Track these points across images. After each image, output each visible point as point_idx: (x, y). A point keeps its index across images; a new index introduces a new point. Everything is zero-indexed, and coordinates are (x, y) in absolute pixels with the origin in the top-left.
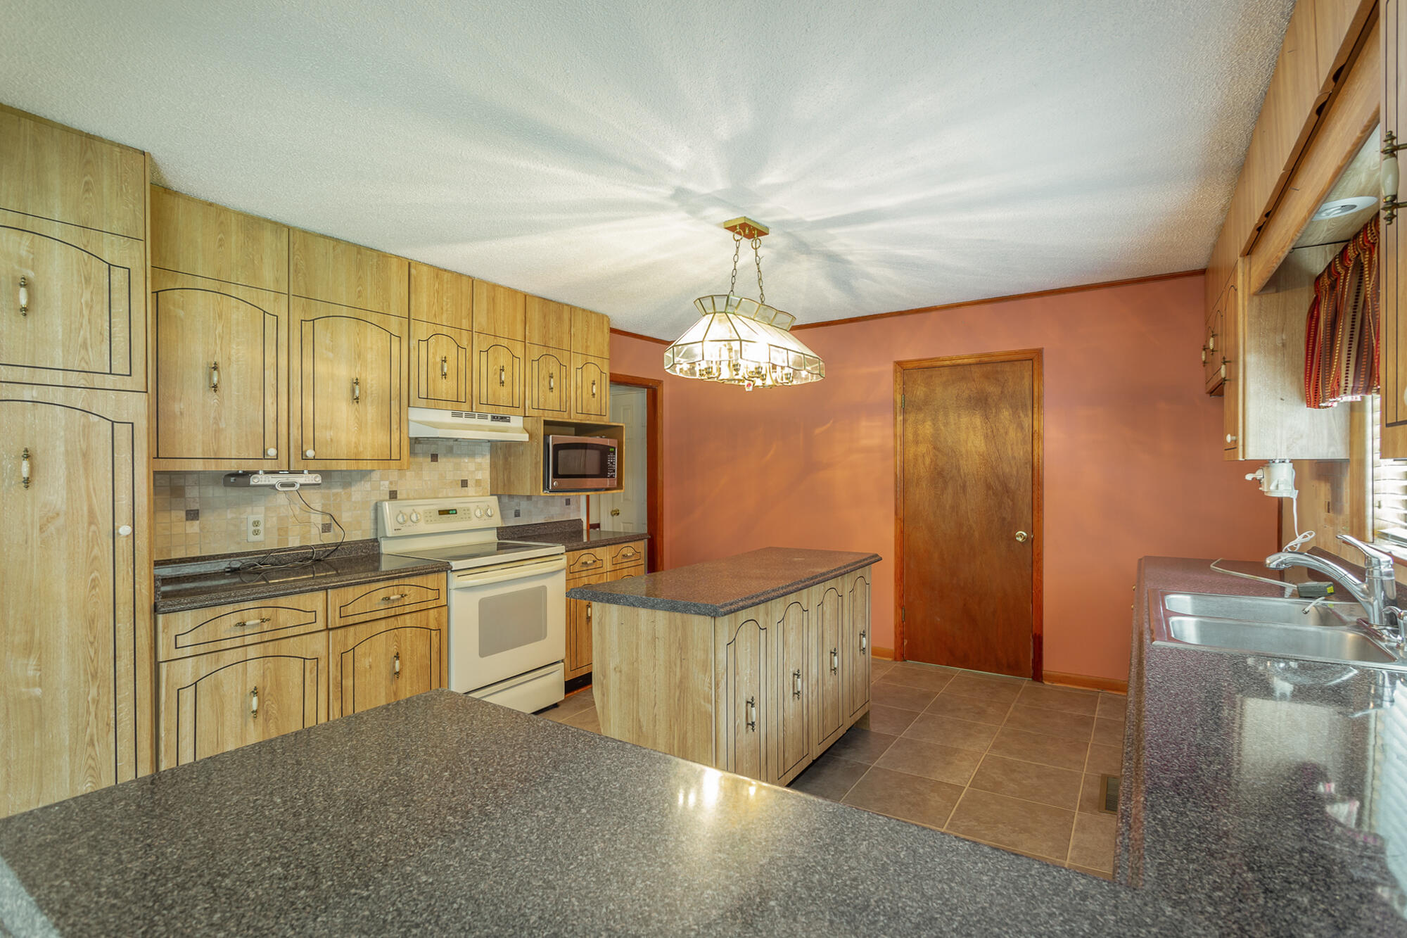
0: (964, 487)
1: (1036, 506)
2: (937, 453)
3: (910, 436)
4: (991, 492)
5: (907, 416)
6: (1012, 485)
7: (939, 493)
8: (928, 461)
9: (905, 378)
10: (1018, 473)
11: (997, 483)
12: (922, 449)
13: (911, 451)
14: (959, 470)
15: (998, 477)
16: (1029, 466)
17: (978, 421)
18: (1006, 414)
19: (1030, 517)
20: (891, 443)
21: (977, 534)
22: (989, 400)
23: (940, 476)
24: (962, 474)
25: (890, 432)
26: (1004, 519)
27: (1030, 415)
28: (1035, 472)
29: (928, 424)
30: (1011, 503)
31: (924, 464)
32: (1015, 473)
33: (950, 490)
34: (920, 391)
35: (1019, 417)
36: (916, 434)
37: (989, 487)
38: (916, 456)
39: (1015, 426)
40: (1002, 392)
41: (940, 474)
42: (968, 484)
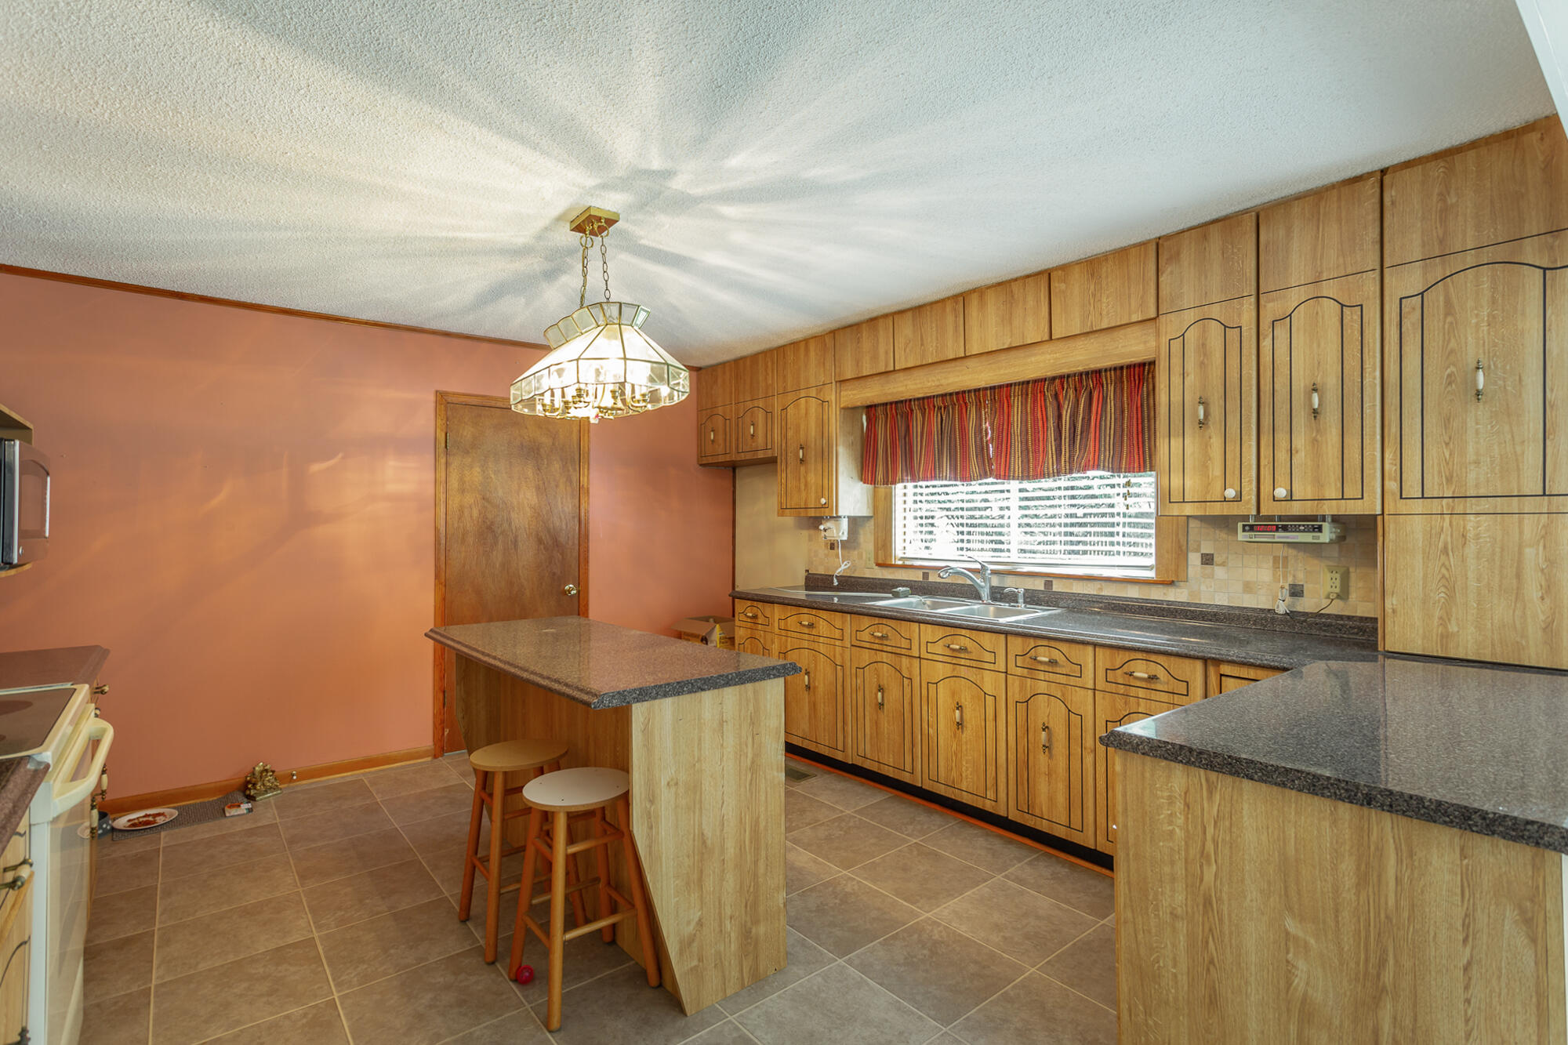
0: (515, 543)
1: (583, 559)
2: (486, 504)
3: (454, 483)
4: (542, 547)
5: (451, 459)
6: (562, 539)
7: (488, 549)
8: (475, 513)
9: (449, 413)
10: (567, 526)
11: (548, 536)
12: (469, 499)
13: (454, 503)
14: (510, 525)
15: (549, 531)
16: (577, 520)
17: (530, 472)
18: (556, 466)
19: (577, 570)
20: (430, 490)
21: (528, 593)
22: (541, 450)
23: (488, 531)
24: (514, 528)
25: (430, 476)
26: (554, 574)
27: (578, 469)
28: (583, 525)
29: (477, 470)
30: (561, 557)
31: (471, 517)
32: (564, 527)
33: (500, 546)
34: (467, 432)
35: (569, 471)
36: (462, 481)
37: (540, 541)
38: (461, 509)
39: (565, 479)
40: (553, 444)
41: (490, 528)
42: (519, 539)
